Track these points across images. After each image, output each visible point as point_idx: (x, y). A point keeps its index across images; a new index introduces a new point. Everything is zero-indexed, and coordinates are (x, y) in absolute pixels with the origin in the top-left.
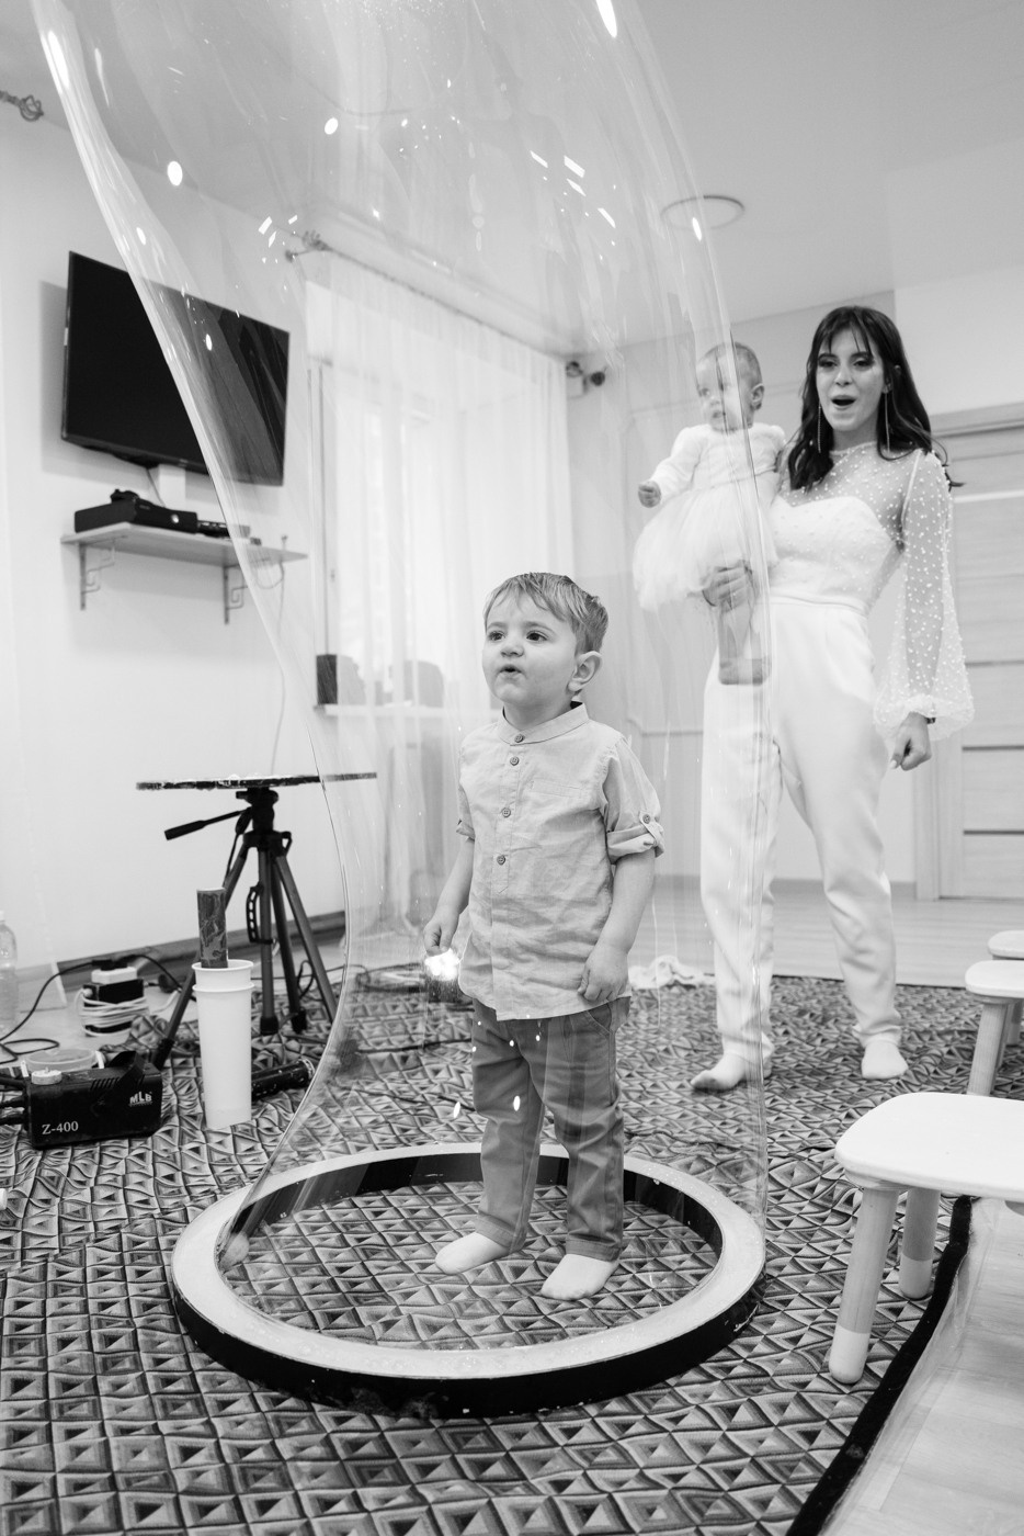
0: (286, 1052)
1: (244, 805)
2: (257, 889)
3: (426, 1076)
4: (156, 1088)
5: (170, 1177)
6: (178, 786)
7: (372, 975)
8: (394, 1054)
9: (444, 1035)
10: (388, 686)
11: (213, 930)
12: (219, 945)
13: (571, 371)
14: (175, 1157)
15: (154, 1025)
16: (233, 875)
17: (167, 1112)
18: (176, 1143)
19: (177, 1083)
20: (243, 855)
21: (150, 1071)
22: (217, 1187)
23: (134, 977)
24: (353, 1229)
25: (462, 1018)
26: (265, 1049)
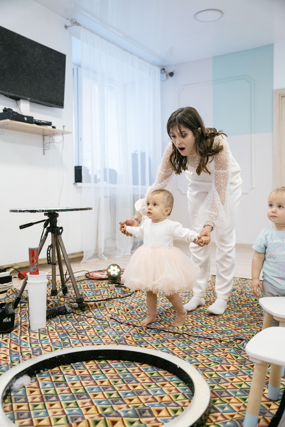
0: (59, 302)
1: (47, 218)
2: (51, 246)
3: (107, 310)
4: (13, 316)
5: (16, 348)
6: (24, 211)
7: (90, 274)
8: (96, 303)
9: (114, 296)
10: (98, 177)
11: (34, 261)
12: (36, 267)
13: (162, 71)
14: (18, 341)
15: (15, 292)
16: (43, 241)
17: (17, 324)
18: (19, 336)
19: (21, 313)
20: (46, 235)
21: (11, 310)
22: (32, 352)
23: (9, 275)
24: (79, 368)
25: (120, 290)
26: (52, 301)
